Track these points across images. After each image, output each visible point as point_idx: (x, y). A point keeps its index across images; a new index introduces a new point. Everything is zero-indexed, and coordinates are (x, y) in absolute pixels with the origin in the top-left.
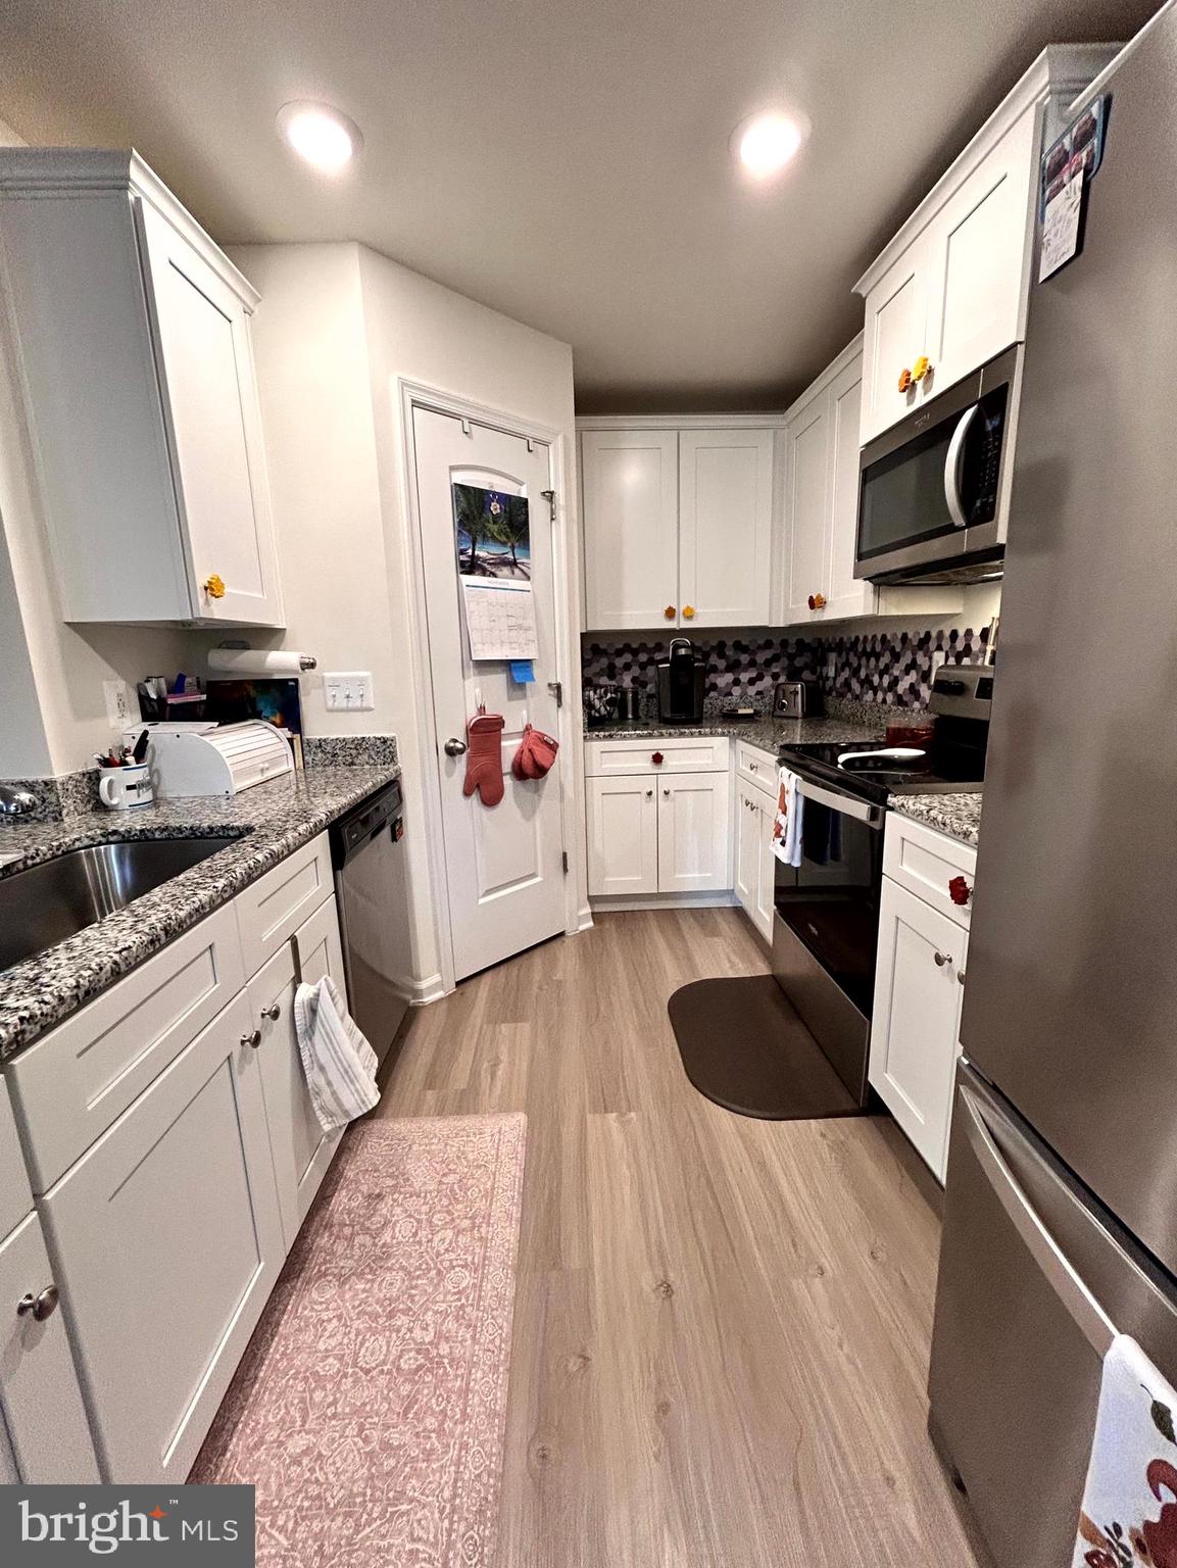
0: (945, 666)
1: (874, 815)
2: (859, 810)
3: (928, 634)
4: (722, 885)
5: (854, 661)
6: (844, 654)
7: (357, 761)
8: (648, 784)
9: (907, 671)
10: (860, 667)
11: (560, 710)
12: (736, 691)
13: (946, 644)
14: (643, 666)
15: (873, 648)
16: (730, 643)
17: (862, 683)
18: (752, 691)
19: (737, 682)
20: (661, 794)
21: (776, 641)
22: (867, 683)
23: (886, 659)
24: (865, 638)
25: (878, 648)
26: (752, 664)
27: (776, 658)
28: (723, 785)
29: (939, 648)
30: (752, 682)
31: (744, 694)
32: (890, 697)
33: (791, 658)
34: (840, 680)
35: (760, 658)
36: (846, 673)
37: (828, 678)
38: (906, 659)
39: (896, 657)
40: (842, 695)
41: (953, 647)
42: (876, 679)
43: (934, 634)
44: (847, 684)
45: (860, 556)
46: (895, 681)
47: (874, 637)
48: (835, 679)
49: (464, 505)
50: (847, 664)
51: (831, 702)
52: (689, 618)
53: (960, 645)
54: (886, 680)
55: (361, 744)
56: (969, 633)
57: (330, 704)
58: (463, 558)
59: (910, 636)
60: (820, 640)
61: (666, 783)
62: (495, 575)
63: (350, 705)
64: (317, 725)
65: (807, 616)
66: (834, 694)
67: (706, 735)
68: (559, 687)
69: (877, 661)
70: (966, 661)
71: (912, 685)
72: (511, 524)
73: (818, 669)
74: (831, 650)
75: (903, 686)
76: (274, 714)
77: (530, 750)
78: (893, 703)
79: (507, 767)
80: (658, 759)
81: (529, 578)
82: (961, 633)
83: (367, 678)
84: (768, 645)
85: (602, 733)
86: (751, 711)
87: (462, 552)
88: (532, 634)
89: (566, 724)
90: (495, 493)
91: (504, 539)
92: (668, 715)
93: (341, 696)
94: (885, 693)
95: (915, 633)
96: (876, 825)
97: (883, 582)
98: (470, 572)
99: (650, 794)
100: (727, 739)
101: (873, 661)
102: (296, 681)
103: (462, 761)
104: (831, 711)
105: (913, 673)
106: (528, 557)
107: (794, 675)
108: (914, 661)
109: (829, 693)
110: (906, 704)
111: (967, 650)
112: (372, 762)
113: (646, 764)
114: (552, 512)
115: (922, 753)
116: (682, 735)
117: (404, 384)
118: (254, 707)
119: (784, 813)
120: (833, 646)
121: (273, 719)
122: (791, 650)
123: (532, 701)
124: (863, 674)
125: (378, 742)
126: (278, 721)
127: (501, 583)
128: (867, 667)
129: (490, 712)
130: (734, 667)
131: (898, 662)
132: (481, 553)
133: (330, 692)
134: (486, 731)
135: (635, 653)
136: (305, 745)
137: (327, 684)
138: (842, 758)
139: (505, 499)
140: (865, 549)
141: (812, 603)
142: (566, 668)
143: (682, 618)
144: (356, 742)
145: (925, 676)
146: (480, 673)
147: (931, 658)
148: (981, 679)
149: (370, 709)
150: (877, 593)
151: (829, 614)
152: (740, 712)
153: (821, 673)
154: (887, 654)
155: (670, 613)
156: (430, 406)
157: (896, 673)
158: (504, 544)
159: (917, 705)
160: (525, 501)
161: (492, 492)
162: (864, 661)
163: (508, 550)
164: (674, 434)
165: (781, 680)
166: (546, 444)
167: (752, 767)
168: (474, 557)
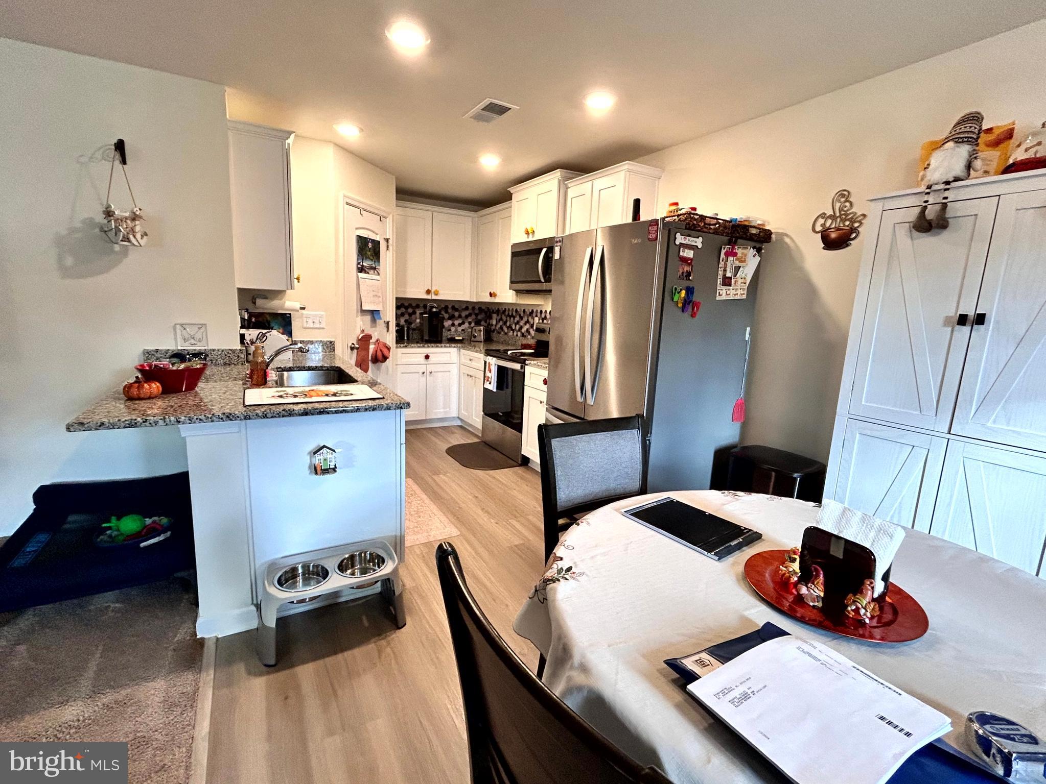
0: (539, 323)
1: (522, 367)
2: (517, 366)
3: (533, 311)
4: (455, 414)
5: (504, 318)
6: (500, 316)
8: (422, 369)
9: (525, 323)
10: (507, 321)
11: (388, 334)
12: (453, 329)
13: (539, 315)
14: (410, 315)
15: (512, 314)
16: (450, 306)
17: (508, 328)
18: (460, 329)
19: (453, 325)
20: (428, 373)
21: (470, 307)
22: (510, 327)
23: (517, 319)
24: (509, 309)
25: (514, 314)
26: (460, 316)
27: (470, 315)
28: (454, 370)
29: (536, 316)
30: (460, 325)
31: (456, 330)
32: (519, 334)
33: (477, 315)
34: (498, 326)
35: (464, 314)
36: (501, 323)
37: (492, 325)
38: (525, 319)
39: (521, 318)
40: (499, 333)
41: (541, 316)
42: (514, 327)
43: (535, 311)
44: (501, 328)
45: (512, 282)
46: (521, 328)
47: (513, 309)
48: (496, 326)
49: (360, 244)
50: (501, 319)
51: (494, 335)
52: (436, 294)
53: (543, 316)
54: (517, 327)
56: (546, 311)
57: (305, 325)
58: (359, 266)
59: (526, 310)
60: (488, 308)
61: (431, 368)
62: (368, 273)
63: (315, 326)
64: (298, 335)
65: (488, 299)
66: (496, 331)
67: (447, 347)
68: (388, 323)
69: (514, 319)
70: (545, 321)
71: (527, 329)
72: (374, 252)
73: (488, 321)
74: (494, 312)
75: (524, 329)
76: (279, 329)
77: (381, 350)
79: (370, 358)
80: (427, 357)
81: (379, 274)
82: (544, 311)
83: (323, 315)
84: (467, 308)
85: (402, 345)
86: (461, 338)
87: (359, 264)
88: (381, 299)
89: (390, 338)
90: (370, 239)
91: (372, 258)
92: (427, 338)
93: (310, 321)
94: (517, 332)
95: (528, 310)
96: (522, 371)
97: (518, 292)
98: (361, 272)
99: (424, 373)
100: (455, 349)
101: (512, 318)
102: (290, 314)
103: (355, 351)
104: (495, 339)
105: (528, 324)
106: (379, 266)
107: (478, 323)
108: (528, 320)
109: (493, 331)
110: (525, 336)
111: (545, 317)
112: (324, 351)
113: (423, 360)
114: (388, 247)
115: (533, 351)
116: (437, 347)
117: (344, 196)
118: (269, 325)
119: (490, 372)
122: (477, 312)
123: (378, 328)
124: (508, 324)
125: (328, 342)
126: (281, 331)
127: (370, 277)
128: (510, 321)
129: (366, 332)
130: (452, 317)
131: (522, 320)
132: (365, 264)
133: (305, 320)
134: (365, 339)
135: (406, 308)
137: (304, 316)
138: (509, 352)
139: (373, 241)
140: (513, 280)
141: (491, 295)
142: (390, 314)
143: (433, 295)
145: (532, 326)
146: (362, 315)
147: (533, 319)
149: (323, 328)
150: (517, 295)
151: (497, 300)
152: (457, 338)
153: (489, 323)
154: (518, 316)
155: (428, 292)
156: (352, 204)
157: (521, 324)
158: (372, 260)
159: (529, 337)
160: (379, 242)
161: (367, 238)
162: (508, 318)
163: (373, 263)
164: (430, 213)
165: (473, 325)
166: (386, 218)
167: (470, 360)
168: (362, 266)
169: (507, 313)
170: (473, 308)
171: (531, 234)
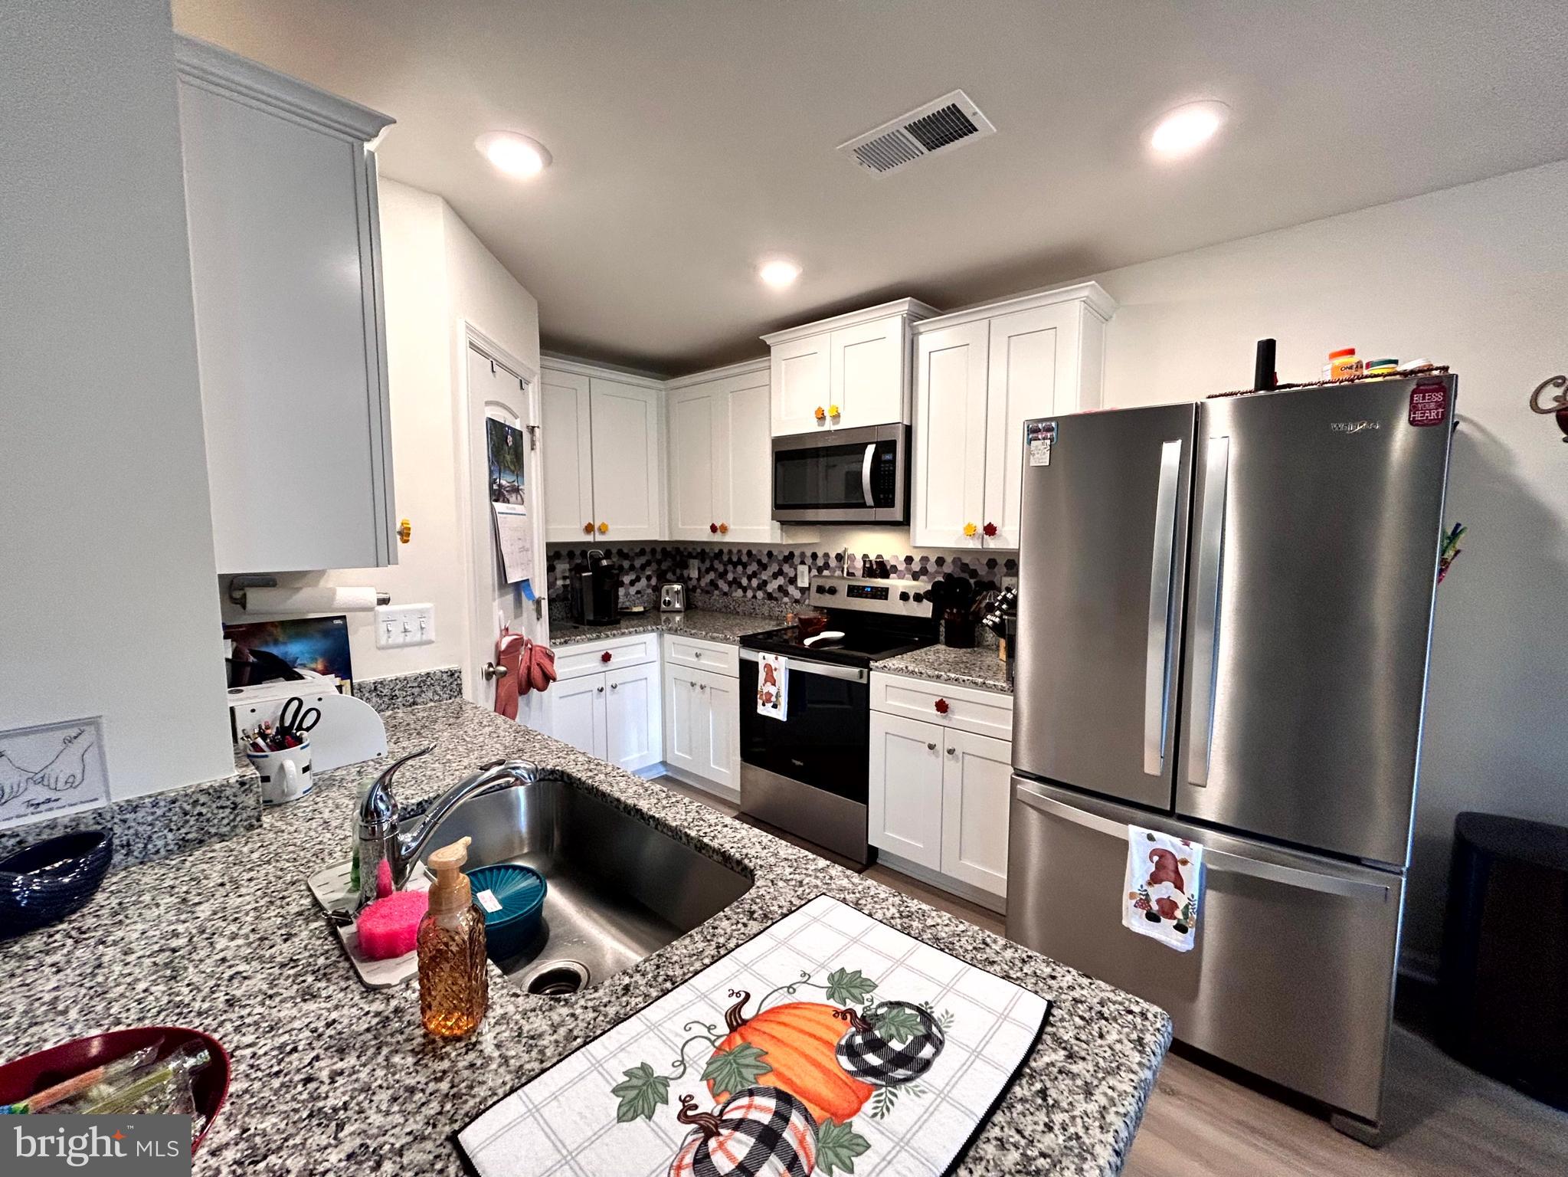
0: (810, 575)
1: (858, 675)
2: (845, 673)
3: (791, 554)
4: (655, 757)
5: (719, 567)
6: (707, 563)
7: (419, 700)
8: (598, 682)
9: (775, 576)
10: (726, 572)
11: (540, 622)
12: (621, 591)
13: (809, 561)
15: (740, 559)
17: (730, 584)
18: (633, 590)
20: (609, 689)
21: (648, 550)
22: (736, 583)
23: (753, 567)
24: (729, 551)
25: (745, 559)
26: (632, 568)
27: (648, 563)
28: (653, 672)
29: (803, 563)
30: (632, 583)
31: (627, 594)
32: (759, 594)
33: (659, 562)
34: (707, 581)
35: (638, 563)
36: (712, 575)
37: (691, 579)
38: (774, 568)
39: (764, 567)
40: (710, 593)
41: (814, 563)
42: (745, 582)
43: (797, 554)
44: (713, 584)
45: (778, 506)
46: (765, 583)
47: (739, 551)
48: (699, 579)
49: (493, 437)
50: (711, 568)
52: (603, 531)
53: (820, 562)
54: (755, 583)
55: (424, 682)
56: (826, 555)
57: (383, 642)
58: (495, 487)
59: (775, 554)
60: (677, 549)
61: (613, 678)
62: (508, 502)
63: (408, 639)
64: (366, 669)
65: (702, 537)
66: (699, 590)
67: (640, 633)
68: (538, 602)
69: (745, 568)
70: (826, 573)
71: (780, 586)
72: (516, 456)
73: (678, 571)
74: (691, 556)
75: (772, 587)
76: (314, 660)
77: (538, 665)
78: (763, 598)
80: (606, 658)
81: (523, 502)
82: (820, 554)
83: (428, 610)
84: (642, 552)
85: (560, 640)
86: (641, 609)
87: (493, 481)
88: (529, 555)
89: (540, 634)
90: (509, 427)
91: (512, 468)
92: (591, 618)
93: (398, 629)
94: (755, 590)
95: (781, 553)
96: (864, 681)
98: (497, 499)
99: (601, 689)
101: (740, 568)
102: (345, 618)
104: (700, 604)
105: (781, 578)
106: (523, 484)
107: (663, 579)
108: (780, 570)
109: (694, 590)
110: (776, 599)
111: (826, 566)
112: (437, 698)
113: (595, 664)
114: (533, 443)
116: (623, 634)
117: (468, 327)
119: (774, 684)
120: (694, 554)
121: (313, 666)
122: (659, 558)
123: (527, 618)
124: (730, 577)
125: (445, 676)
126: (320, 666)
127: (511, 509)
128: (734, 572)
129: (512, 633)
131: (765, 570)
132: (503, 482)
133: (383, 627)
134: (511, 650)
136: (355, 691)
137: (385, 619)
139: (514, 430)
140: (779, 503)
141: (714, 529)
143: (597, 534)
144: (419, 679)
145: (793, 581)
146: (503, 597)
147: (796, 569)
148: (849, 586)
149: (430, 642)
150: (782, 530)
152: (636, 610)
153: (682, 575)
154: (754, 563)
155: (589, 529)
156: (478, 348)
157: (764, 577)
158: (513, 473)
159: (786, 599)
160: (521, 433)
161: (506, 426)
162: (730, 568)
163: (515, 478)
164: (587, 379)
165: (654, 582)
166: (528, 383)
167: (697, 655)
168: (500, 485)
169: (725, 558)
170: (654, 551)
171: (828, 419)
